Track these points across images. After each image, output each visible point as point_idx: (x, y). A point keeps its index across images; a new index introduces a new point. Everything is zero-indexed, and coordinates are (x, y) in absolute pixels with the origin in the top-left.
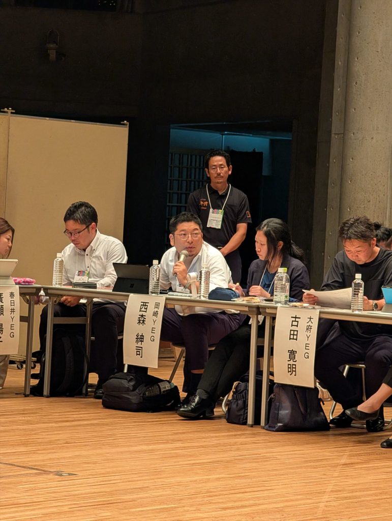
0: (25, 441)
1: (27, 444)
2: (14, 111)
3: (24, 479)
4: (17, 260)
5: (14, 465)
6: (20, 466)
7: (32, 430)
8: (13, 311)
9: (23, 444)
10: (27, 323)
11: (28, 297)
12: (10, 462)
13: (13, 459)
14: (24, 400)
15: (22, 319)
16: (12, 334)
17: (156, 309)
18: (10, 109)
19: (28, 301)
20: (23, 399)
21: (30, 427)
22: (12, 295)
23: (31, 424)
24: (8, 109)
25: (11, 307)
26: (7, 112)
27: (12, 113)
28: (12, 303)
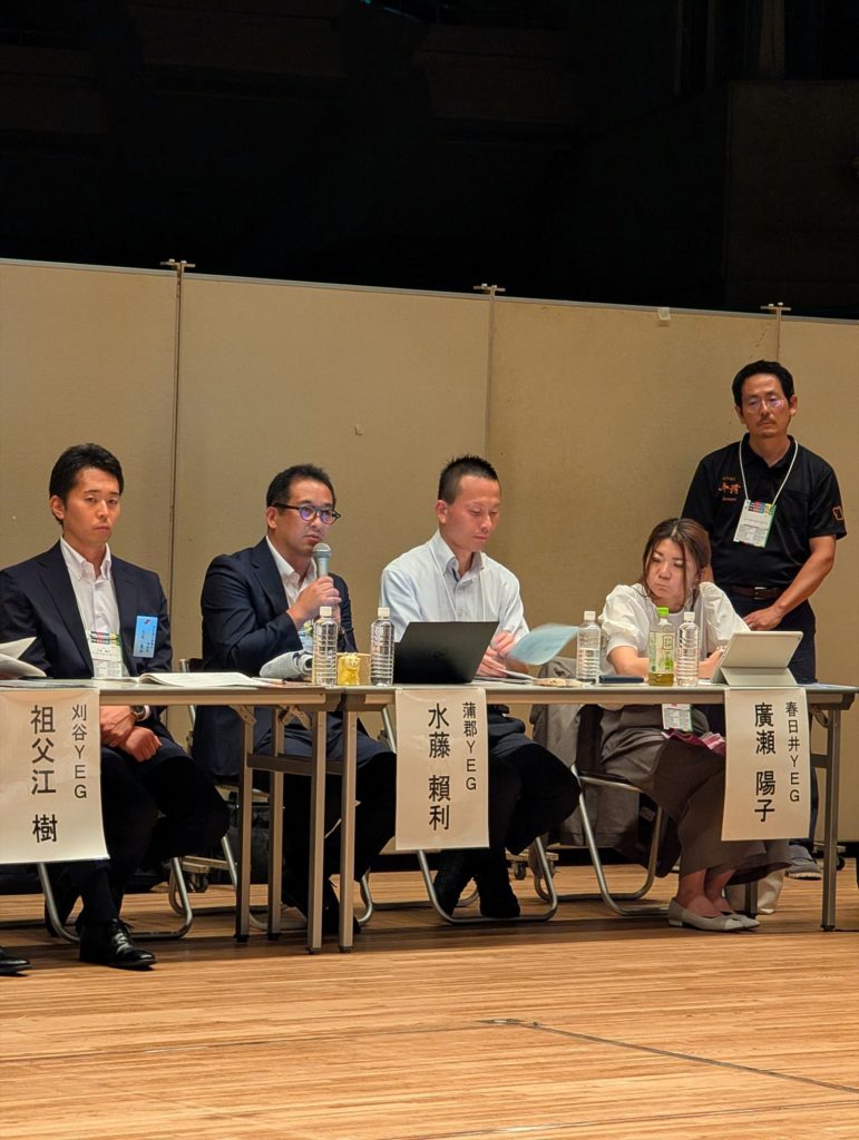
0: (832, 1028)
1: (837, 1036)
2: (789, 309)
3: (836, 1113)
5: (812, 1081)
6: (824, 1085)
7: (847, 1006)
8: (794, 743)
9: (827, 1036)
10: (826, 770)
11: (826, 712)
12: (802, 1074)
13: (806, 1069)
14: (821, 939)
15: (816, 761)
16: (795, 793)
18: (781, 304)
19: (826, 720)
20: (819, 935)
21: (840, 997)
22: (791, 708)
23: (842, 991)
24: (776, 305)
25: (789, 736)
26: (773, 312)
27: (784, 313)
28: (793, 727)
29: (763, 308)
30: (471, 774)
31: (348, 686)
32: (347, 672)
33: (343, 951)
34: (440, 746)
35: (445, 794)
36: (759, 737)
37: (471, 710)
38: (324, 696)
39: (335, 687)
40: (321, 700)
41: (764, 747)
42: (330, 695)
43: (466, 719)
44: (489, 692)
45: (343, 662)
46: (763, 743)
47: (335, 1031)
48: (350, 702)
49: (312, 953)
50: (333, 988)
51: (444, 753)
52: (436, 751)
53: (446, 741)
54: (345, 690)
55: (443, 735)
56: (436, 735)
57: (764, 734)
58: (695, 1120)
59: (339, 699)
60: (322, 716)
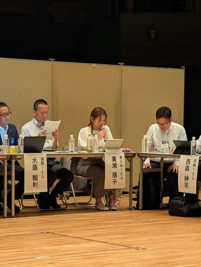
0: (124, 232)
1: (124, 234)
2: (124, 64)
3: (119, 251)
4: (123, 139)
5: (115, 244)
6: (118, 245)
7: (129, 227)
8: (121, 166)
9: (122, 234)
10: (129, 172)
11: (129, 158)
12: (114, 242)
13: (115, 242)
15: (127, 170)
16: (122, 177)
17: (195, 163)
18: (122, 63)
19: (129, 160)
20: (129, 211)
21: (128, 225)
22: (121, 157)
23: (129, 223)
25: (120, 164)
28: (121, 162)
29: (118, 64)
30: (43, 174)
31: (12, 154)
32: (13, 150)
33: (12, 217)
34: (35, 168)
35: (36, 179)
36: (113, 164)
37: (43, 159)
38: (6, 156)
39: (9, 154)
40: (6, 157)
41: (114, 167)
42: (7, 156)
43: (41, 161)
44: (47, 155)
45: (11, 148)
46: (114, 166)
47: (4, 236)
48: (13, 158)
49: (4, 218)
50: (7, 226)
51: (36, 169)
52: (34, 169)
53: (36, 167)
54: (11, 155)
55: (36, 165)
56: (34, 165)
57: (114, 164)
58: (84, 254)
59: (10, 157)
60: (6, 161)
